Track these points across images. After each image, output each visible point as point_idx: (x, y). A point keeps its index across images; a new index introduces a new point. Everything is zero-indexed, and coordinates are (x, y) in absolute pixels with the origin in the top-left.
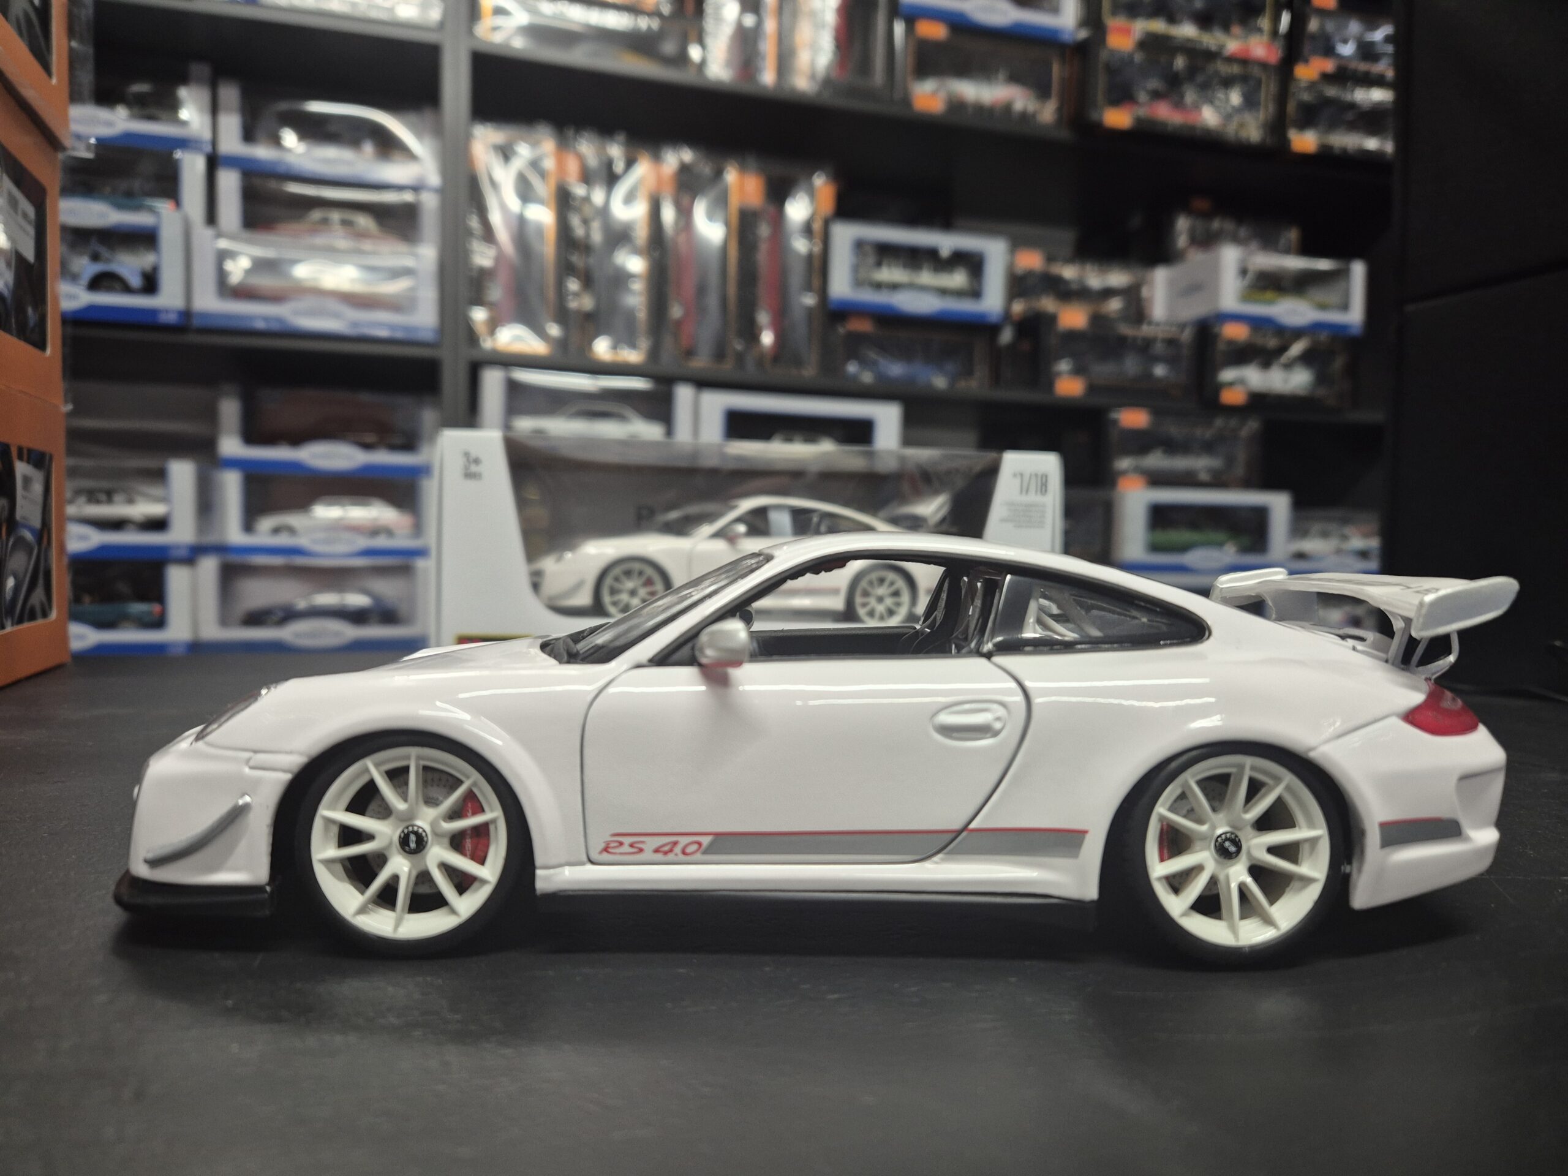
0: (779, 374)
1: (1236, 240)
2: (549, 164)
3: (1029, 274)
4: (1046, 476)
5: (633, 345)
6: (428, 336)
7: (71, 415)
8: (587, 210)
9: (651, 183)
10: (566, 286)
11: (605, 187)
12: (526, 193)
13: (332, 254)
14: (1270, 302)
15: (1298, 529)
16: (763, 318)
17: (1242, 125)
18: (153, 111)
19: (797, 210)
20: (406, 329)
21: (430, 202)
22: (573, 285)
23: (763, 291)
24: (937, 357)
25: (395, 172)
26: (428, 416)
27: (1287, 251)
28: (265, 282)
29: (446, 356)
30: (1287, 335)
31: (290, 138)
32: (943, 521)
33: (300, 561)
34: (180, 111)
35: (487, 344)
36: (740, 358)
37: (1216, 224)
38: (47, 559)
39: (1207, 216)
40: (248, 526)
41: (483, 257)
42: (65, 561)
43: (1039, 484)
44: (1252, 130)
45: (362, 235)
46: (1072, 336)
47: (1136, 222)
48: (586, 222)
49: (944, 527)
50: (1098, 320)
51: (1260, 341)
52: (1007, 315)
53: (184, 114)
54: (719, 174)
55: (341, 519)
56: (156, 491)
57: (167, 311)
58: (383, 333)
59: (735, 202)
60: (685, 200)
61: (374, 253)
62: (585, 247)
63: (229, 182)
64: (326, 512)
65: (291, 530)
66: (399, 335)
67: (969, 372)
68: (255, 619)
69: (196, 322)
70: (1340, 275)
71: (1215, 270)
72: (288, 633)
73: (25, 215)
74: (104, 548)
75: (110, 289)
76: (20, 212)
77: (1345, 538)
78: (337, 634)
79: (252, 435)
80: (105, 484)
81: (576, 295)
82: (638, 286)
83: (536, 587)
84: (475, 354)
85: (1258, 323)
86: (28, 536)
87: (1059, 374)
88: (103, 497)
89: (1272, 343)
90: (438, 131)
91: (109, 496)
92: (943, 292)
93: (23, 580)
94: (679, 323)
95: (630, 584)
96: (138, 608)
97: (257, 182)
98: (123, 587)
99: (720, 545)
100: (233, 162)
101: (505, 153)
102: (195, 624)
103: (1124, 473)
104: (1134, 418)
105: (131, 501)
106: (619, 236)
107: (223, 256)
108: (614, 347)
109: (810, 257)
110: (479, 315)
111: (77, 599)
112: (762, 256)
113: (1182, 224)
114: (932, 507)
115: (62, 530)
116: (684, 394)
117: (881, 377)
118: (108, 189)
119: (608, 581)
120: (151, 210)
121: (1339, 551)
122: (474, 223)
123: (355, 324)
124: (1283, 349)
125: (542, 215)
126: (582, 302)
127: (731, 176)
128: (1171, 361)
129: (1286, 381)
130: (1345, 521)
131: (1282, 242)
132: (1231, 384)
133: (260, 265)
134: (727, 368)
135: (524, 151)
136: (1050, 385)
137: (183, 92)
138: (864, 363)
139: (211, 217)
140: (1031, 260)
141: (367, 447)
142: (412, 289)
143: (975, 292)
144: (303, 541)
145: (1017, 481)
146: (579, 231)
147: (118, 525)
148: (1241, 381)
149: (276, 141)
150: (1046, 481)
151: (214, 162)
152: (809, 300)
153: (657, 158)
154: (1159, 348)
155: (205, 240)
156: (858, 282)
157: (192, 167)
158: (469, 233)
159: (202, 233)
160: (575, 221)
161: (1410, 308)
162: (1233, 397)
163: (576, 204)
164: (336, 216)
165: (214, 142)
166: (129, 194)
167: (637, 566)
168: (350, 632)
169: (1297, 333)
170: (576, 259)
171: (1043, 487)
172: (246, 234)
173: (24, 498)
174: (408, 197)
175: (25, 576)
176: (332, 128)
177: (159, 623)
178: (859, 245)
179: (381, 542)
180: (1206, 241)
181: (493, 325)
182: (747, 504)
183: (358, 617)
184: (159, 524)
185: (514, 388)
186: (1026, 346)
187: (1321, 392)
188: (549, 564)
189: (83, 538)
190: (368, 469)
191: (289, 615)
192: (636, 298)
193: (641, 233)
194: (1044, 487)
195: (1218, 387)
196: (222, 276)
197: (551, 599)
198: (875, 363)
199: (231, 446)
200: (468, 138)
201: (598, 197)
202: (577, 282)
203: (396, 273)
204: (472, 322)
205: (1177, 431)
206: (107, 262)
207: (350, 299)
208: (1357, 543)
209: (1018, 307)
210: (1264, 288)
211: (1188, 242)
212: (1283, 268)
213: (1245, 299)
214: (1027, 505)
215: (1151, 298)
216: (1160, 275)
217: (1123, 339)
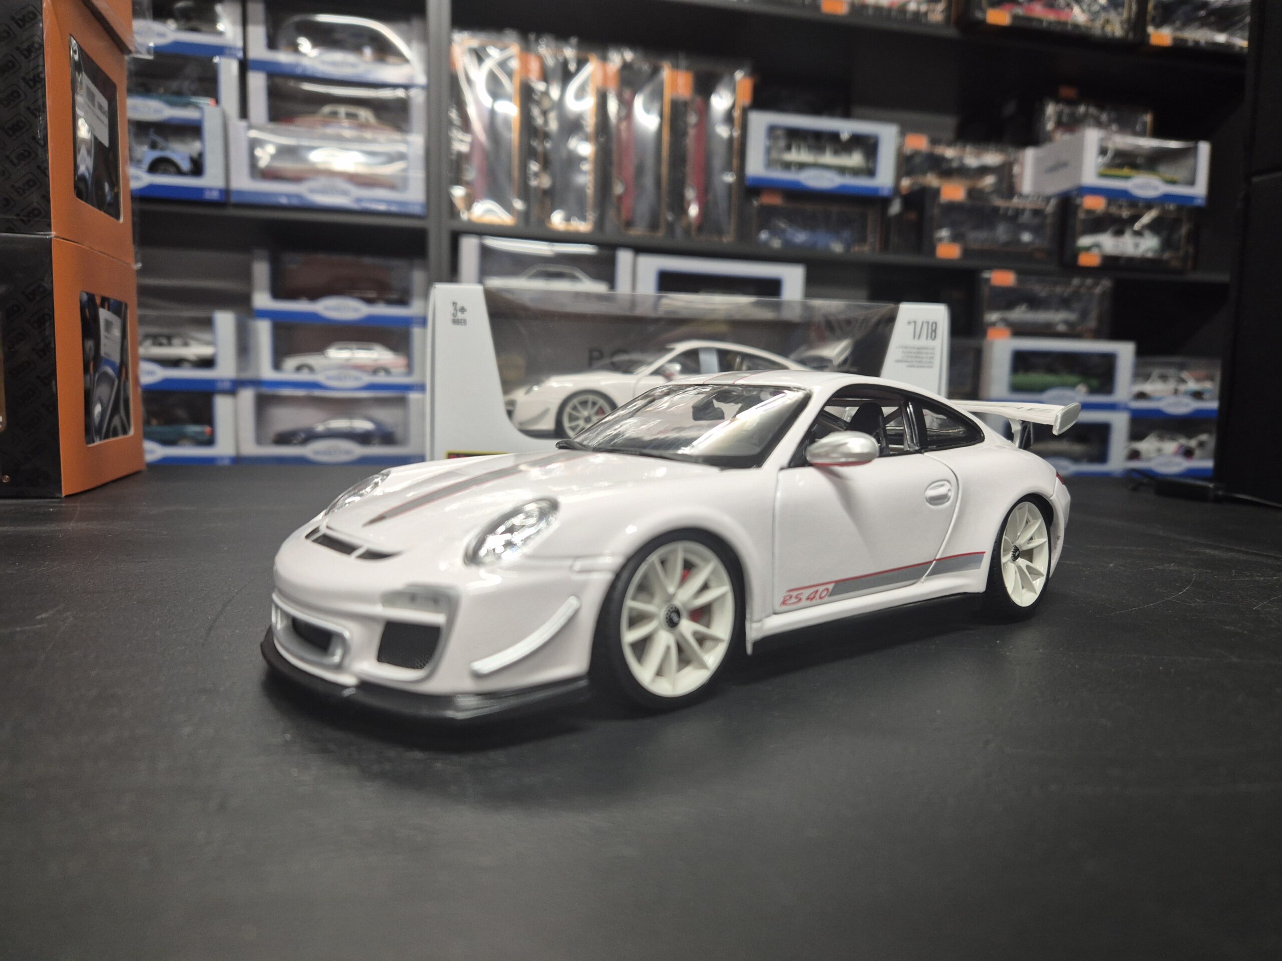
0: (703, 241)
1: (1099, 124)
2: (514, 64)
3: (916, 153)
4: (936, 324)
5: (583, 218)
6: (417, 210)
7: (141, 273)
8: (546, 104)
9: (599, 79)
10: (530, 168)
11: (561, 85)
12: (495, 89)
13: (340, 140)
14: (1127, 178)
15: (1140, 374)
16: (690, 193)
17: (1107, 21)
18: (194, 24)
19: (720, 102)
20: (400, 204)
21: (418, 97)
22: (534, 167)
23: (691, 170)
24: (835, 226)
25: (390, 73)
26: (418, 277)
27: (1142, 134)
28: (287, 165)
29: (431, 225)
30: (1139, 206)
31: (305, 44)
32: (845, 361)
33: (318, 393)
34: (218, 24)
35: (465, 216)
36: (671, 227)
37: (1082, 109)
38: (125, 390)
39: (1072, 102)
40: (277, 365)
41: (461, 144)
42: (140, 390)
43: (930, 331)
44: (1116, 28)
45: (364, 126)
46: (952, 207)
47: (1010, 108)
48: (545, 113)
49: (846, 368)
50: (972, 193)
51: (1114, 210)
52: (896, 189)
53: (221, 27)
54: (656, 71)
55: (348, 360)
56: (206, 336)
57: (211, 190)
58: (382, 207)
59: (668, 96)
60: (627, 94)
61: (373, 141)
62: (543, 134)
63: (257, 82)
64: (337, 354)
65: (311, 369)
66: (394, 208)
67: (863, 240)
68: (283, 439)
69: (233, 199)
70: (1189, 153)
71: (1078, 150)
72: (309, 451)
73: (100, 107)
74: (166, 381)
75: (165, 172)
76: (96, 104)
77: (1182, 381)
78: (347, 452)
79: (278, 293)
80: (166, 331)
81: (536, 175)
82: (586, 167)
83: (510, 413)
84: (455, 225)
85: (1112, 195)
86: (110, 370)
87: (940, 240)
88: (164, 341)
89: (1125, 213)
90: (425, 38)
91: (170, 339)
92: (842, 170)
93: (108, 407)
94: (620, 198)
95: (585, 413)
96: (193, 429)
97: (279, 81)
98: (181, 413)
99: (658, 380)
100: (261, 65)
101: (479, 55)
102: (237, 443)
103: (993, 324)
104: (1003, 278)
105: (186, 344)
106: (572, 126)
107: (254, 144)
108: (568, 219)
109: (731, 139)
110: (458, 192)
111: (147, 422)
112: (690, 142)
113: (1051, 109)
114: (836, 350)
115: (136, 366)
116: (624, 257)
117: (788, 244)
118: (162, 90)
119: (568, 409)
120: (197, 106)
121: (1176, 392)
122: (454, 115)
123: (359, 200)
124: (1136, 218)
125: (509, 110)
126: (545, 182)
127: (666, 73)
128: (1036, 230)
129: (1137, 246)
130: (1182, 367)
131: (1138, 128)
132: (1088, 249)
133: (284, 152)
134: (660, 236)
135: (494, 54)
136: (932, 250)
137: (219, 8)
138: (775, 232)
139: (244, 113)
140: (919, 143)
141: (370, 301)
142: (405, 170)
143: (871, 172)
144: (319, 378)
145: (911, 327)
146: (539, 121)
147: (176, 363)
148: (1097, 245)
149: (295, 48)
150: (936, 327)
151: (245, 66)
152: (729, 178)
153: (604, 59)
154: (1026, 218)
155: (240, 132)
156: (770, 163)
157: (228, 69)
158: (450, 123)
159: (237, 125)
160: (536, 112)
161: (1256, 179)
162: (1089, 260)
163: (536, 97)
164: (342, 110)
165: (245, 49)
166: (179, 93)
167: (591, 398)
168: (358, 451)
169: (1149, 204)
170: (535, 143)
172: (271, 126)
173: (106, 337)
174: (400, 93)
175: (109, 402)
176: (337, 36)
177: (210, 441)
178: (772, 130)
179: (381, 378)
180: (1070, 124)
181: (470, 201)
182: (682, 347)
183: (363, 438)
184: (207, 363)
185: (486, 253)
186: (912, 216)
187: (1166, 256)
188: (519, 395)
189: (151, 373)
190: (371, 319)
191: (310, 436)
192: (585, 178)
193: (590, 123)
194: (933, 334)
195: (1076, 252)
196: (253, 160)
197: (521, 424)
198: (783, 231)
199: (262, 300)
200: (450, 42)
201: (555, 93)
202: (537, 164)
203: (392, 158)
204: (453, 199)
205: (1041, 290)
206: (163, 149)
207: (355, 179)
208: (1192, 385)
209: (906, 183)
210: (1121, 166)
211: (1054, 126)
212: (1139, 147)
213: (1103, 175)
214: (918, 348)
215: (1021, 174)
216: (1030, 155)
217: (996, 210)
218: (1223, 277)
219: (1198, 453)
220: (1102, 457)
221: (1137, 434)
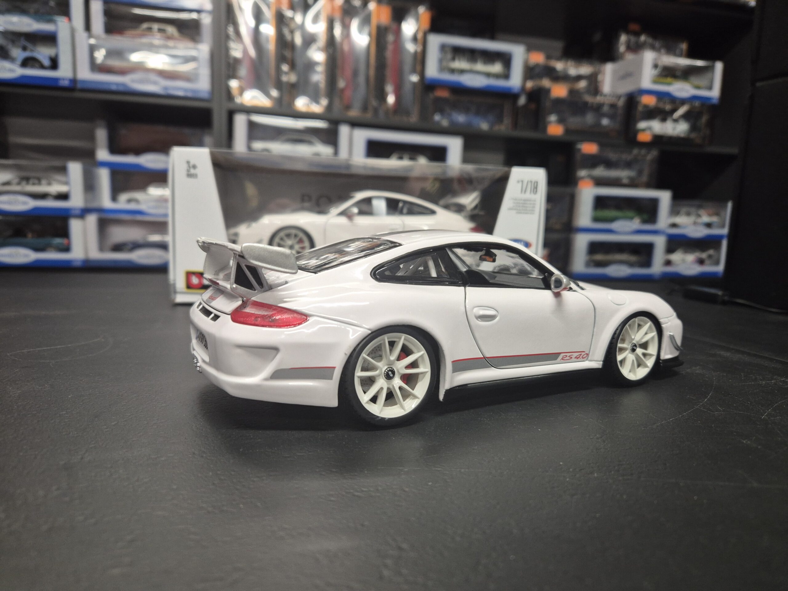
0: (397, 120)
1: (653, 49)
3: (537, 65)
4: (537, 182)
5: (317, 101)
6: (205, 95)
8: (292, 26)
9: (328, 10)
10: (281, 68)
11: (302, 13)
12: (258, 16)
13: (151, 48)
14: (669, 84)
15: (674, 211)
16: (389, 88)
19: (409, 28)
20: (194, 91)
21: (206, 20)
22: (285, 68)
23: (389, 73)
24: (481, 112)
25: (187, 2)
26: (207, 140)
27: (680, 55)
28: (115, 63)
29: (215, 106)
30: (677, 102)
33: (139, 218)
35: (238, 100)
36: (376, 111)
37: (643, 38)
39: (637, 34)
40: (114, 198)
41: (236, 51)
43: (533, 188)
45: (170, 38)
46: (559, 101)
47: (597, 37)
48: (292, 32)
49: (476, 212)
50: (572, 92)
51: (661, 105)
52: (523, 88)
54: (366, 4)
55: (162, 196)
56: (62, 178)
57: (63, 79)
58: (180, 93)
59: (374, 21)
60: (347, 20)
61: (175, 48)
62: (292, 46)
63: (97, 7)
64: (154, 192)
65: (137, 201)
66: (189, 95)
67: (500, 119)
68: (118, 248)
69: (79, 86)
70: (709, 69)
71: (639, 65)
72: (135, 256)
74: (36, 209)
75: (33, 67)
77: (699, 216)
78: (160, 257)
79: (114, 149)
80: (37, 174)
81: (286, 73)
82: (320, 69)
84: (231, 106)
85: (661, 95)
87: (550, 122)
88: (36, 181)
89: (668, 107)
91: (39, 180)
92: (488, 75)
94: (343, 91)
95: (289, 242)
96: (58, 241)
97: (114, 6)
98: (49, 230)
99: (343, 220)
102: (86, 249)
103: (582, 178)
104: (589, 148)
105: (49, 184)
106: (310, 40)
107: (92, 49)
108: (309, 103)
109: (416, 53)
110: (234, 84)
112: (389, 54)
113: (623, 38)
114: (470, 199)
116: (344, 130)
117: (453, 123)
118: (32, 11)
119: (277, 240)
120: (54, 22)
121: (695, 223)
122: (231, 30)
123: (166, 88)
124: (674, 110)
125: (269, 30)
126: (293, 78)
127: (372, 6)
128: (612, 117)
129: (674, 129)
130: (700, 207)
131: (678, 51)
132: (643, 130)
133: (112, 53)
134: (369, 116)
136: (545, 129)
138: (444, 115)
139: (88, 27)
140: (538, 58)
142: (196, 69)
143: (506, 76)
144: (143, 207)
145: (520, 185)
146: (288, 37)
147: (43, 196)
148: (650, 128)
150: (537, 185)
152: (415, 78)
154: (606, 109)
155: (84, 40)
156: (442, 69)
158: (228, 36)
159: (82, 36)
160: (286, 31)
161: (759, 84)
162: (644, 137)
163: (287, 21)
164: (156, 26)
167: (293, 232)
169: (683, 102)
170: (288, 54)
171: (535, 189)
172: (107, 36)
174: (194, 16)
177: (67, 249)
178: (443, 48)
180: (635, 48)
181: (242, 91)
182: (360, 196)
184: (64, 197)
185: (252, 125)
186: (533, 106)
187: (693, 135)
188: (242, 229)
191: (136, 246)
192: (319, 76)
193: (322, 40)
195: (636, 132)
196: (92, 59)
198: (450, 115)
199: (103, 154)
201: (298, 18)
202: (287, 65)
203: (188, 60)
204: (230, 89)
205: (612, 156)
206: (32, 51)
207: (163, 74)
208: (706, 219)
209: (530, 84)
210: (666, 76)
211: (625, 49)
212: (678, 65)
213: (655, 82)
214: (525, 200)
215: (603, 81)
216: (609, 68)
217: (586, 104)
218: (734, 150)
219: (707, 262)
220: (648, 263)
221: (670, 250)
